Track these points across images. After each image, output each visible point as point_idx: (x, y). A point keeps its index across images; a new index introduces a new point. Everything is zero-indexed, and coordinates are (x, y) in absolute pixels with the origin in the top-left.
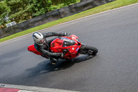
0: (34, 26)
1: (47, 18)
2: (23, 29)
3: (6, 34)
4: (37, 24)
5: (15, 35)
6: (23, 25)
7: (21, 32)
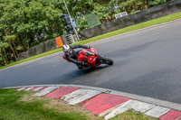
0: (151, 19)
1: (169, 8)
2: (136, 22)
3: (114, 28)
4: (155, 15)
5: (125, 29)
6: (136, 17)
7: (134, 26)
